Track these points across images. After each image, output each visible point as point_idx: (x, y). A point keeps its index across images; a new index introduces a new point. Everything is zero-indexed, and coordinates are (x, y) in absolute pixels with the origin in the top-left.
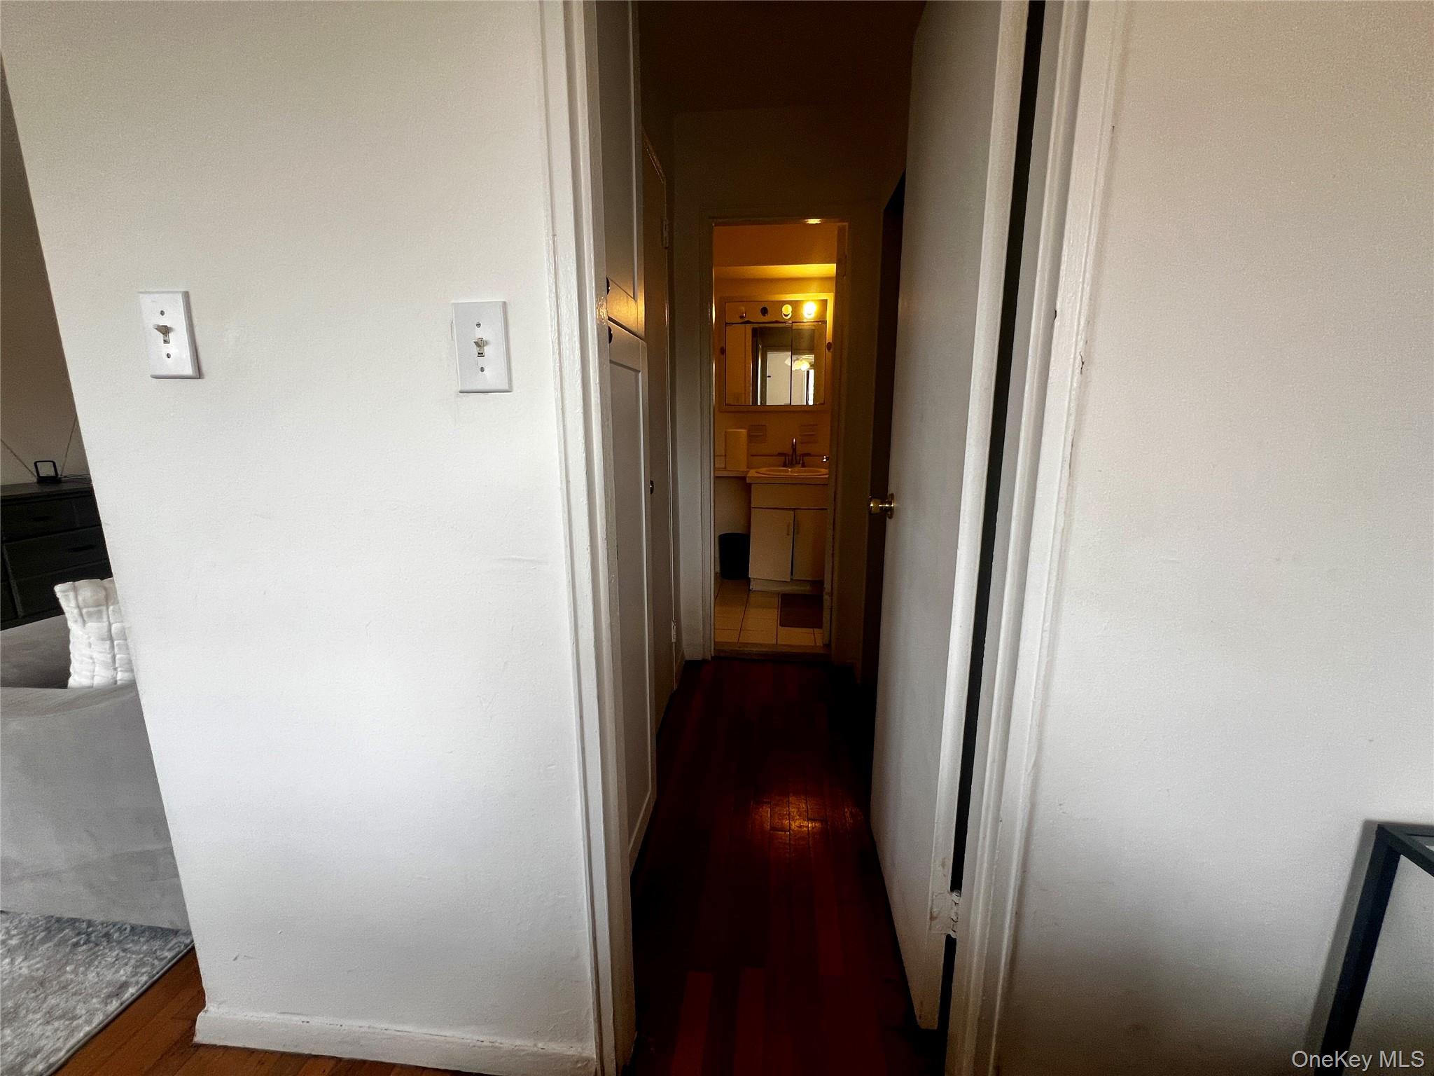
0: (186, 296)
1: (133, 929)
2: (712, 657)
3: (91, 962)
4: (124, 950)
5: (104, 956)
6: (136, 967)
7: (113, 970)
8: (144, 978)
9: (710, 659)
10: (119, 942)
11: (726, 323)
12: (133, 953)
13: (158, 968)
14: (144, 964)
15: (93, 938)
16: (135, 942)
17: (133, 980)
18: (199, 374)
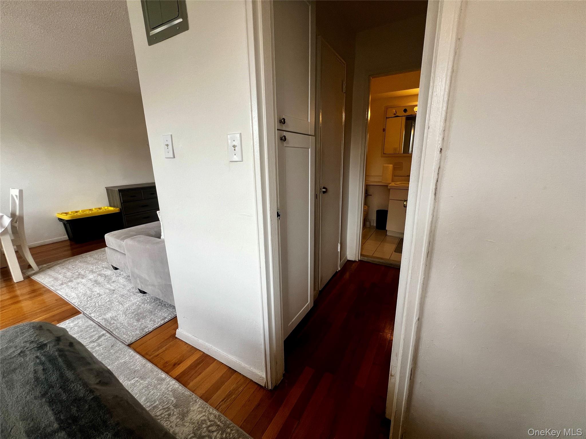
0: (171, 135)
1: (170, 305)
2: (359, 260)
3: (161, 310)
4: (167, 309)
5: (163, 309)
6: (169, 314)
7: (164, 313)
8: (170, 318)
9: (358, 261)
10: (167, 307)
11: (387, 118)
12: (169, 311)
13: (173, 316)
14: (170, 314)
15: (162, 305)
16: (170, 308)
17: (168, 317)
18: (174, 157)
